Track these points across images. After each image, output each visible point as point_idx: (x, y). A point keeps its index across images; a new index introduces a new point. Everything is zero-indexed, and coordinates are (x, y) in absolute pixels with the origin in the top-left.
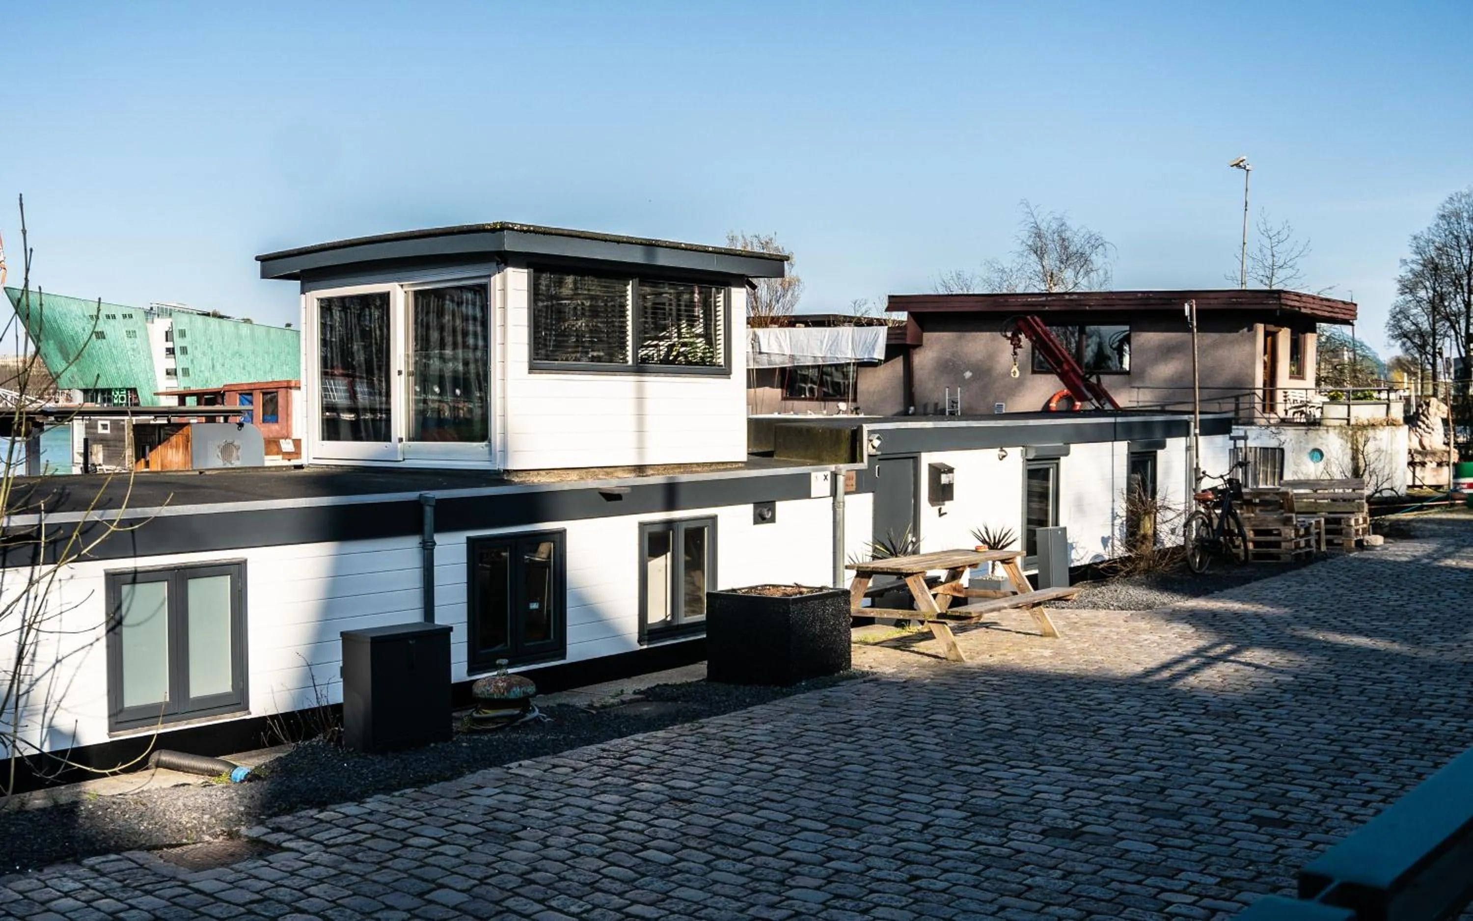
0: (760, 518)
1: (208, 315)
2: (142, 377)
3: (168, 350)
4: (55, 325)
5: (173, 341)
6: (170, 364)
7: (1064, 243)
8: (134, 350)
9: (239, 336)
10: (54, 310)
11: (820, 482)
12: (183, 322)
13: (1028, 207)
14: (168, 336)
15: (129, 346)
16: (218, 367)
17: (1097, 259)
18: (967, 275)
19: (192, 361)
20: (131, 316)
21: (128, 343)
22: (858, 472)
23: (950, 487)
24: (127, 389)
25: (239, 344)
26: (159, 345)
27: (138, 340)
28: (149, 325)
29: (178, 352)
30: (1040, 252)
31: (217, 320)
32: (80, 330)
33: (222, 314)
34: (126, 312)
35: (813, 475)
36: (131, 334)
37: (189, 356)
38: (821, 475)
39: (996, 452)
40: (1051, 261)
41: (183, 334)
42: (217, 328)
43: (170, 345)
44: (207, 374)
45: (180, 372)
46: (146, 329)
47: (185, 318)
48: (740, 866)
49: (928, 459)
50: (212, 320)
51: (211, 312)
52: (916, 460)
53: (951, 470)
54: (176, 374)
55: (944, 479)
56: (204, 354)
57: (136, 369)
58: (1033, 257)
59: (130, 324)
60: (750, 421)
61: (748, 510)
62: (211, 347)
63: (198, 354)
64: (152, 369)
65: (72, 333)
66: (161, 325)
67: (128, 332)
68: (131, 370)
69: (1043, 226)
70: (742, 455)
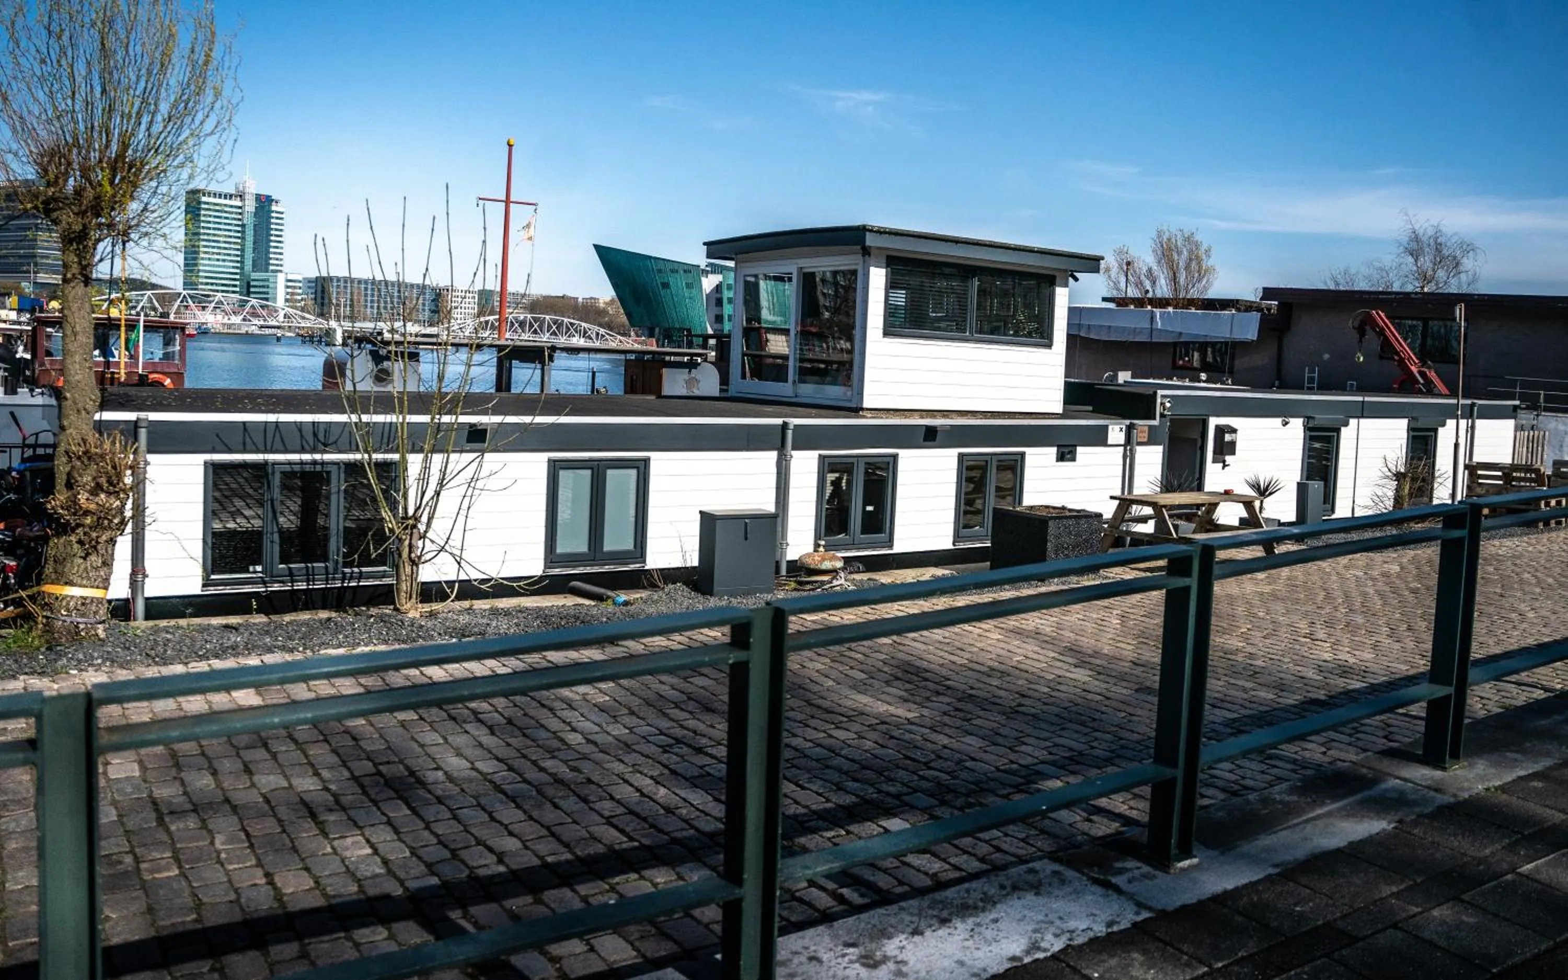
0: (1061, 458)
2: (696, 319)
3: (717, 299)
4: (631, 275)
7: (1438, 247)
8: (691, 298)
11: (1116, 433)
13: (1407, 215)
14: (719, 289)
15: (687, 295)
17: (1468, 263)
18: (1353, 271)
20: (690, 272)
21: (687, 293)
22: (1150, 427)
23: (1233, 444)
24: (684, 329)
27: (694, 291)
28: (703, 279)
30: (1415, 254)
34: (687, 268)
35: (1110, 428)
36: (689, 285)
38: (1117, 428)
39: (1278, 421)
40: (1426, 262)
43: (718, 295)
46: (701, 282)
48: (908, 686)
49: (1213, 422)
52: (1205, 424)
53: (1234, 431)
54: (722, 319)
55: (1228, 437)
57: (691, 313)
58: (1410, 259)
59: (689, 278)
60: (1067, 384)
61: (1054, 450)
66: (714, 279)
67: (687, 284)
68: (688, 314)
69: (1421, 232)
70: (1058, 408)
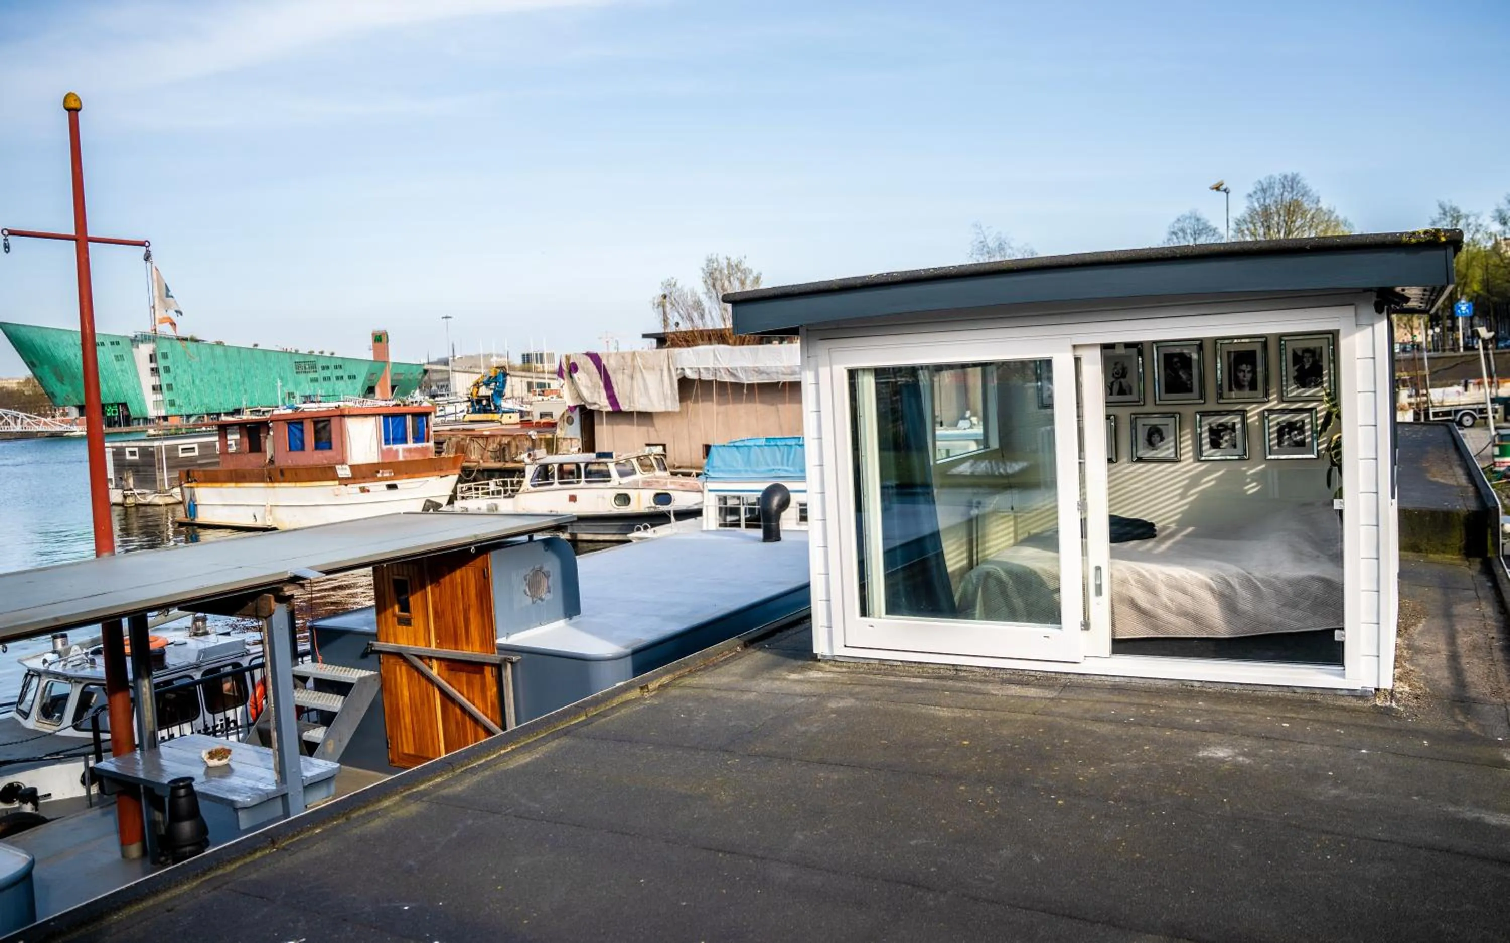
1: (186, 339)
2: (131, 393)
3: (152, 370)
4: (49, 353)
5: (156, 362)
6: (154, 381)
8: (122, 371)
9: (214, 356)
10: (47, 340)
12: (165, 347)
14: (152, 358)
15: (118, 368)
16: (197, 382)
19: (175, 378)
20: (118, 343)
21: (117, 366)
24: (118, 404)
25: (215, 363)
26: (145, 367)
27: (126, 363)
28: (134, 350)
29: (161, 371)
31: (195, 344)
32: (73, 357)
33: (199, 338)
34: (114, 340)
36: (119, 358)
37: (172, 374)
41: (165, 356)
42: (195, 350)
43: (153, 365)
44: (188, 388)
45: (164, 388)
46: (132, 353)
47: (166, 343)
50: (189, 344)
51: (188, 336)
54: (161, 389)
56: (185, 371)
57: (124, 386)
59: (118, 350)
62: (191, 366)
63: (179, 371)
64: (140, 386)
65: (65, 359)
66: (145, 349)
67: (116, 357)
68: (121, 388)
